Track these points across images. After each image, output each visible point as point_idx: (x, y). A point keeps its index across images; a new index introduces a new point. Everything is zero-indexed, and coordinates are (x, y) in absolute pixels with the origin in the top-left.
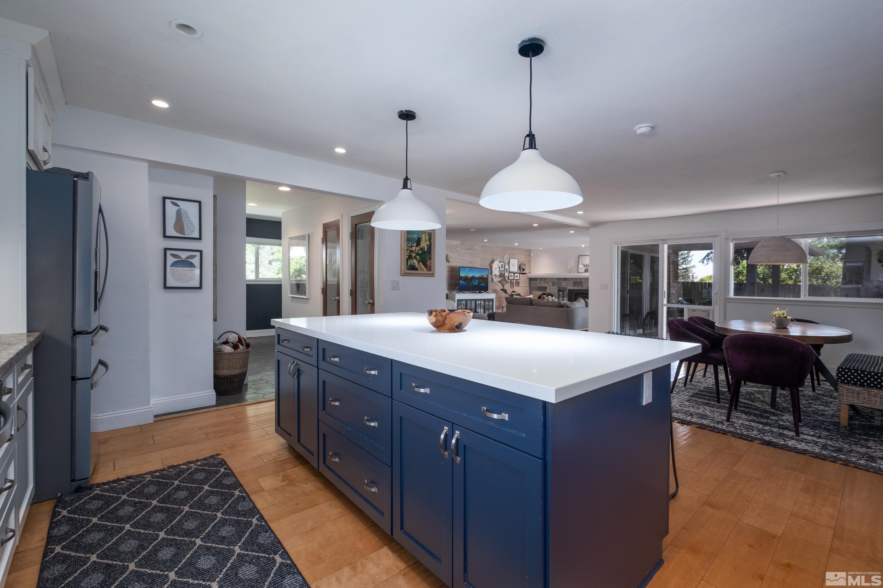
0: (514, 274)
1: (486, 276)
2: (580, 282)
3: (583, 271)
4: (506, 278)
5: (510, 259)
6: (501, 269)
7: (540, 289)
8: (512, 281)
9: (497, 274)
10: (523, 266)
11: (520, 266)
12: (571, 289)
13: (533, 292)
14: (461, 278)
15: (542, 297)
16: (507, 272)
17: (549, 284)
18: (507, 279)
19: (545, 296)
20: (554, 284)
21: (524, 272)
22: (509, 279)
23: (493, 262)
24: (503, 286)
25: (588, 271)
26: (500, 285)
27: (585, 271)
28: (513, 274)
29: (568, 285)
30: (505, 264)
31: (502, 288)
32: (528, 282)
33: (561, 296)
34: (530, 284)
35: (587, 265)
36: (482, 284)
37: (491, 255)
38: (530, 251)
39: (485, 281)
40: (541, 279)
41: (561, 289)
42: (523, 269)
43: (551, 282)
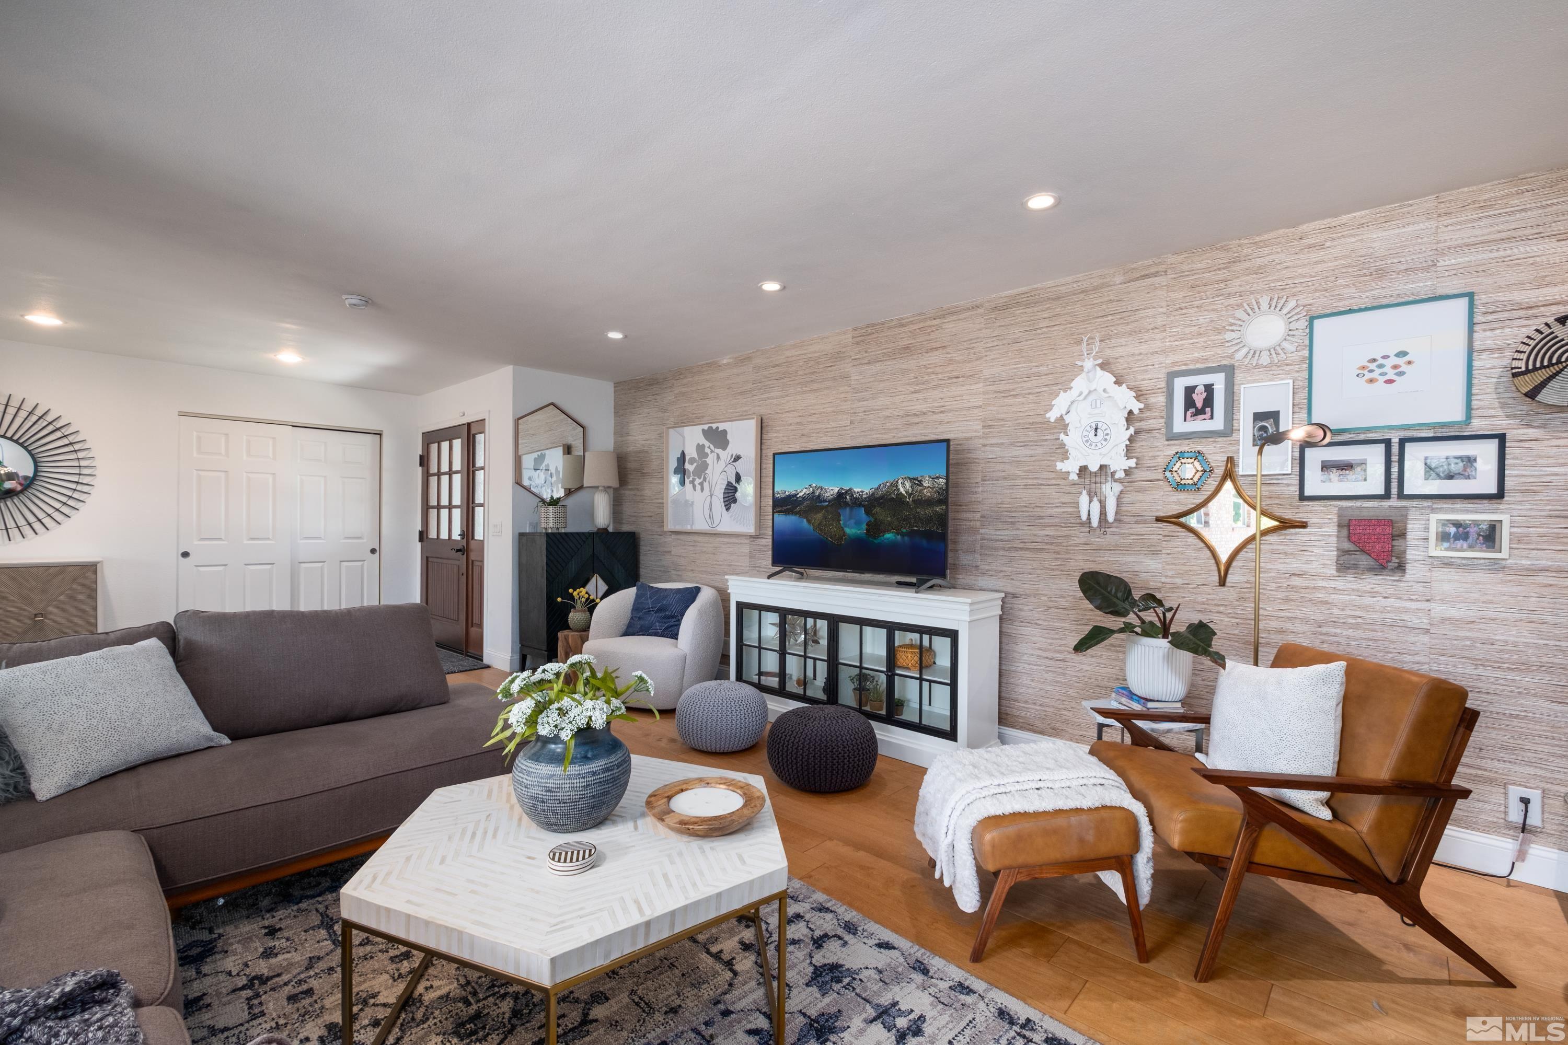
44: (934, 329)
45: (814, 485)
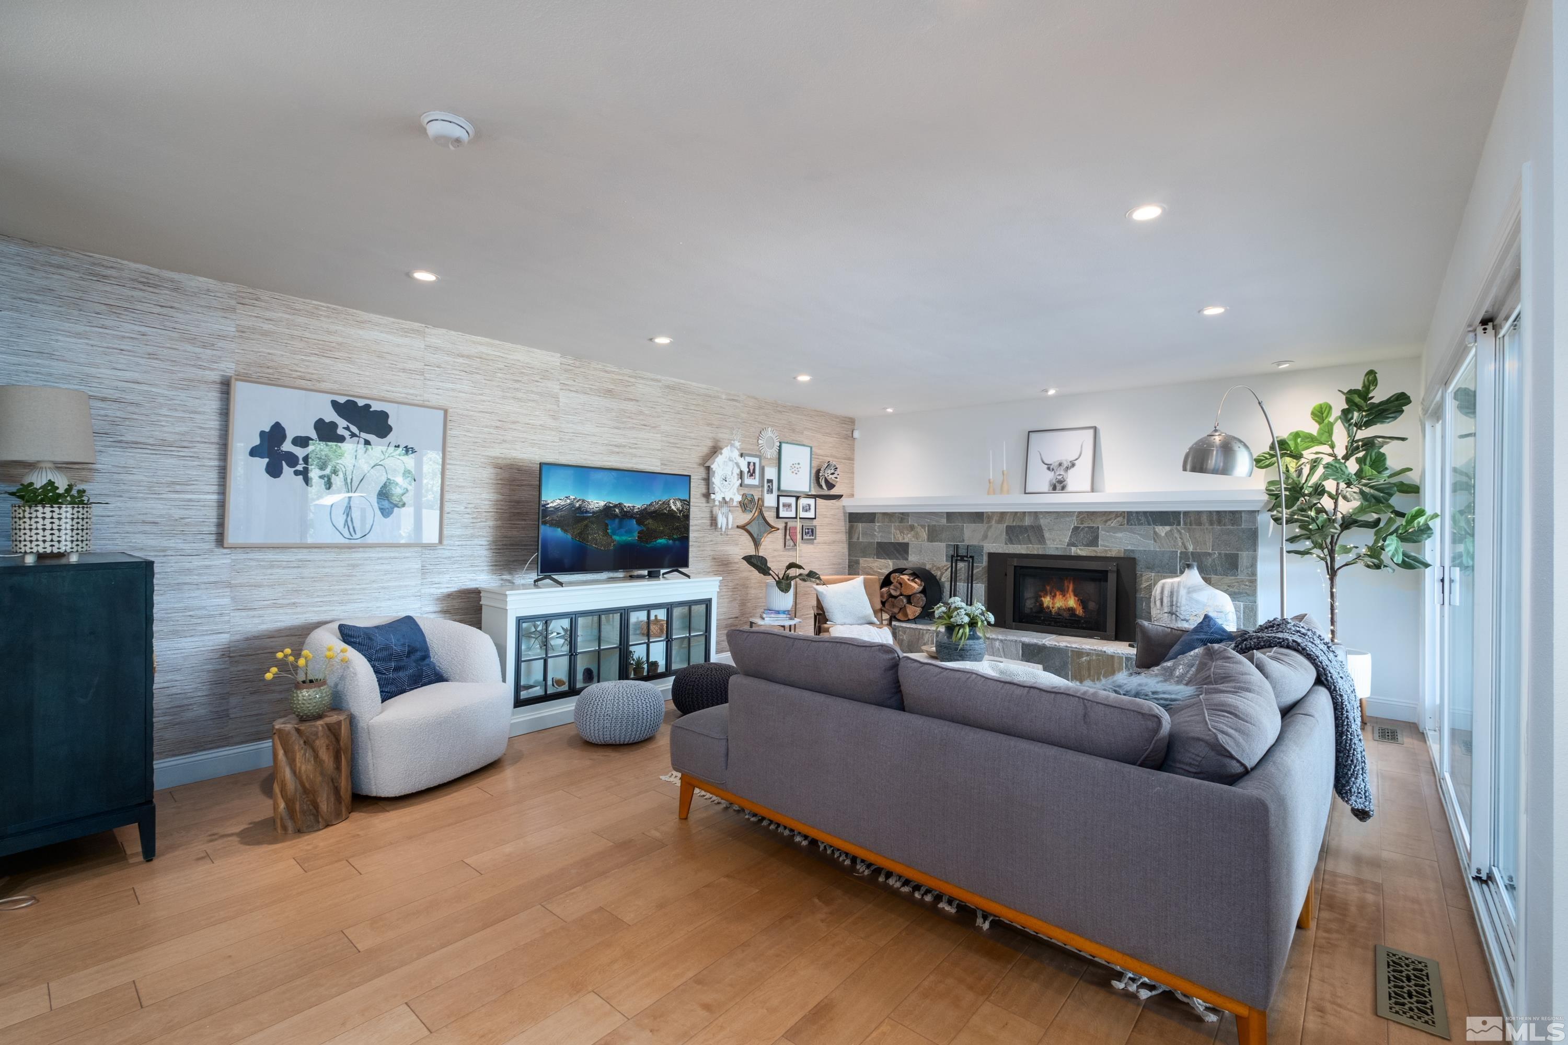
0: (798, 498)
1: (679, 504)
2: (1032, 527)
3: (1046, 487)
4: (766, 514)
5: (784, 446)
6: (748, 481)
7: (886, 550)
8: (791, 524)
9: (732, 499)
10: (830, 472)
11: (818, 472)
12: (1000, 551)
13: (862, 560)
14: (544, 514)
15: (894, 581)
16: (770, 491)
17: (917, 536)
18: (770, 516)
19: (905, 577)
20: (933, 535)
21: (833, 492)
22: (778, 517)
23: (715, 450)
24: (757, 543)
25: (1063, 488)
26: (746, 538)
27: (1054, 488)
28: (793, 500)
29: (985, 537)
30: (764, 463)
31: (752, 552)
32: (843, 529)
33: (962, 574)
34: (850, 532)
35: (1060, 465)
36: (662, 541)
37: (709, 425)
38: (850, 423)
39: (677, 528)
40: (889, 516)
41: (962, 552)
42: (827, 481)
43: (923, 527)
44: (630, 384)
45: (572, 497)
